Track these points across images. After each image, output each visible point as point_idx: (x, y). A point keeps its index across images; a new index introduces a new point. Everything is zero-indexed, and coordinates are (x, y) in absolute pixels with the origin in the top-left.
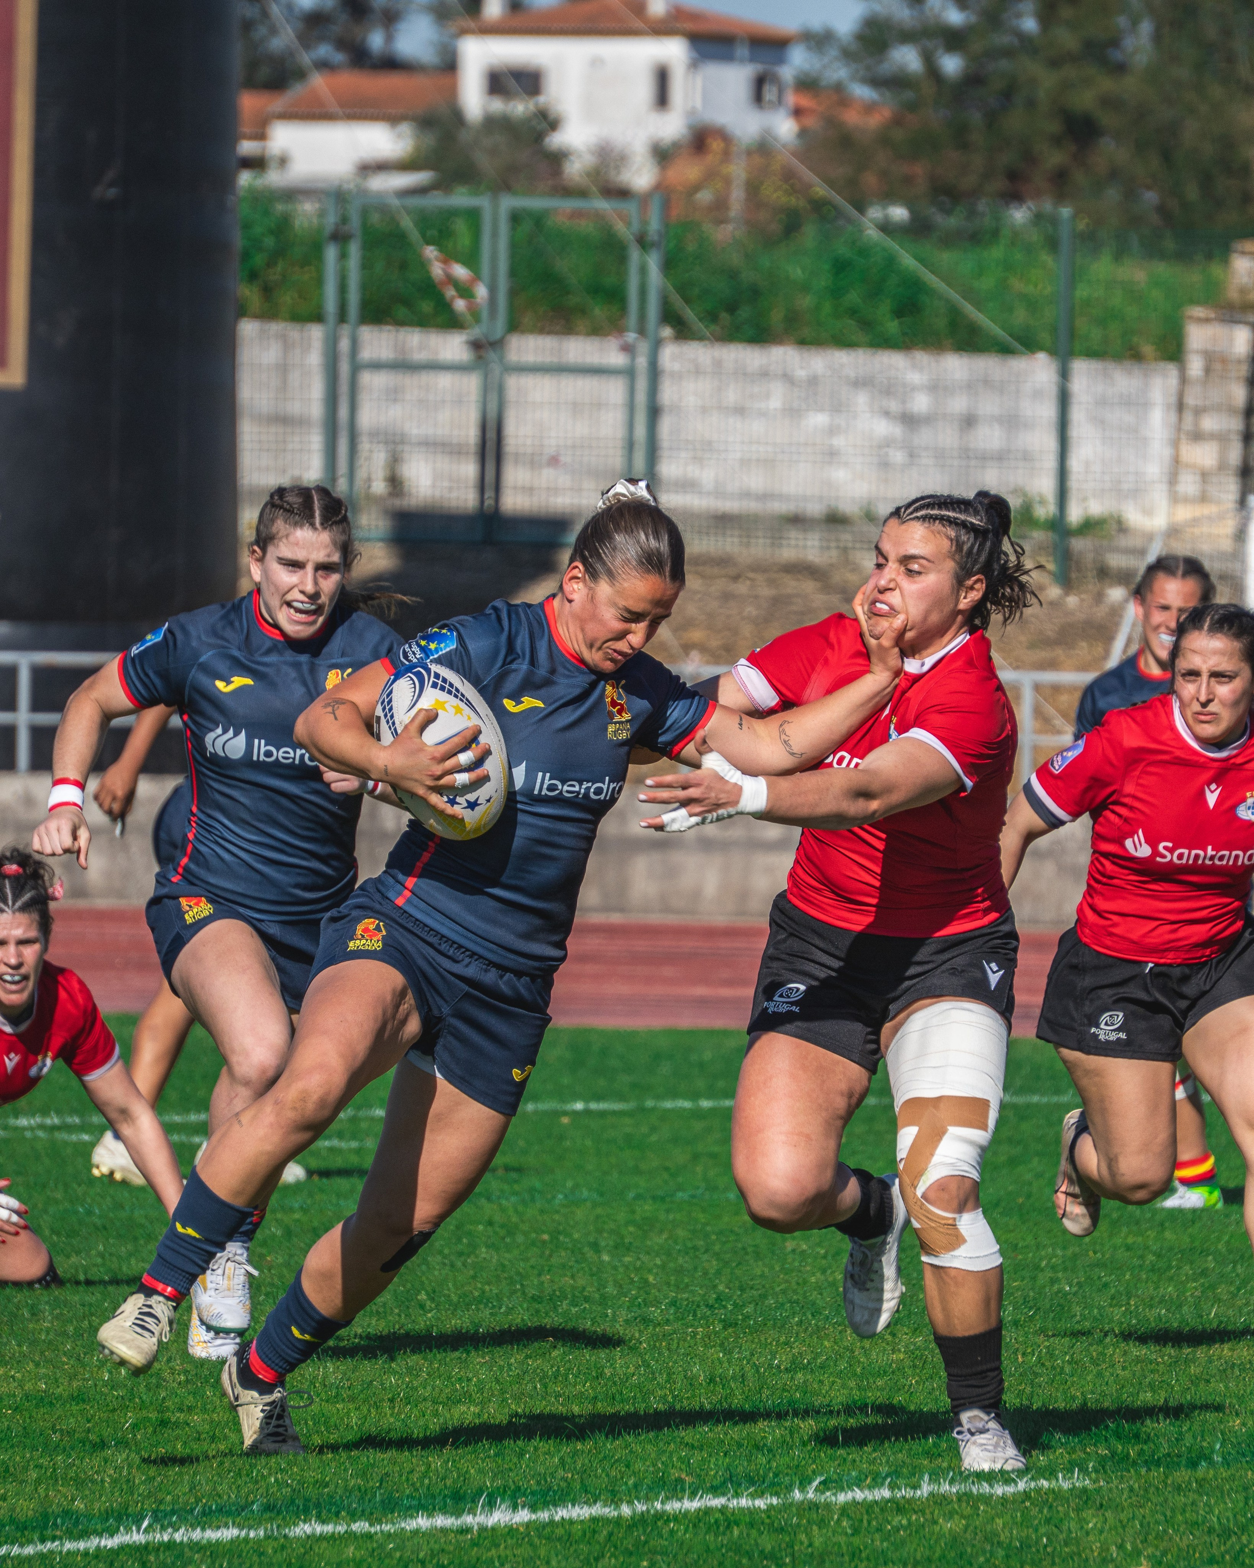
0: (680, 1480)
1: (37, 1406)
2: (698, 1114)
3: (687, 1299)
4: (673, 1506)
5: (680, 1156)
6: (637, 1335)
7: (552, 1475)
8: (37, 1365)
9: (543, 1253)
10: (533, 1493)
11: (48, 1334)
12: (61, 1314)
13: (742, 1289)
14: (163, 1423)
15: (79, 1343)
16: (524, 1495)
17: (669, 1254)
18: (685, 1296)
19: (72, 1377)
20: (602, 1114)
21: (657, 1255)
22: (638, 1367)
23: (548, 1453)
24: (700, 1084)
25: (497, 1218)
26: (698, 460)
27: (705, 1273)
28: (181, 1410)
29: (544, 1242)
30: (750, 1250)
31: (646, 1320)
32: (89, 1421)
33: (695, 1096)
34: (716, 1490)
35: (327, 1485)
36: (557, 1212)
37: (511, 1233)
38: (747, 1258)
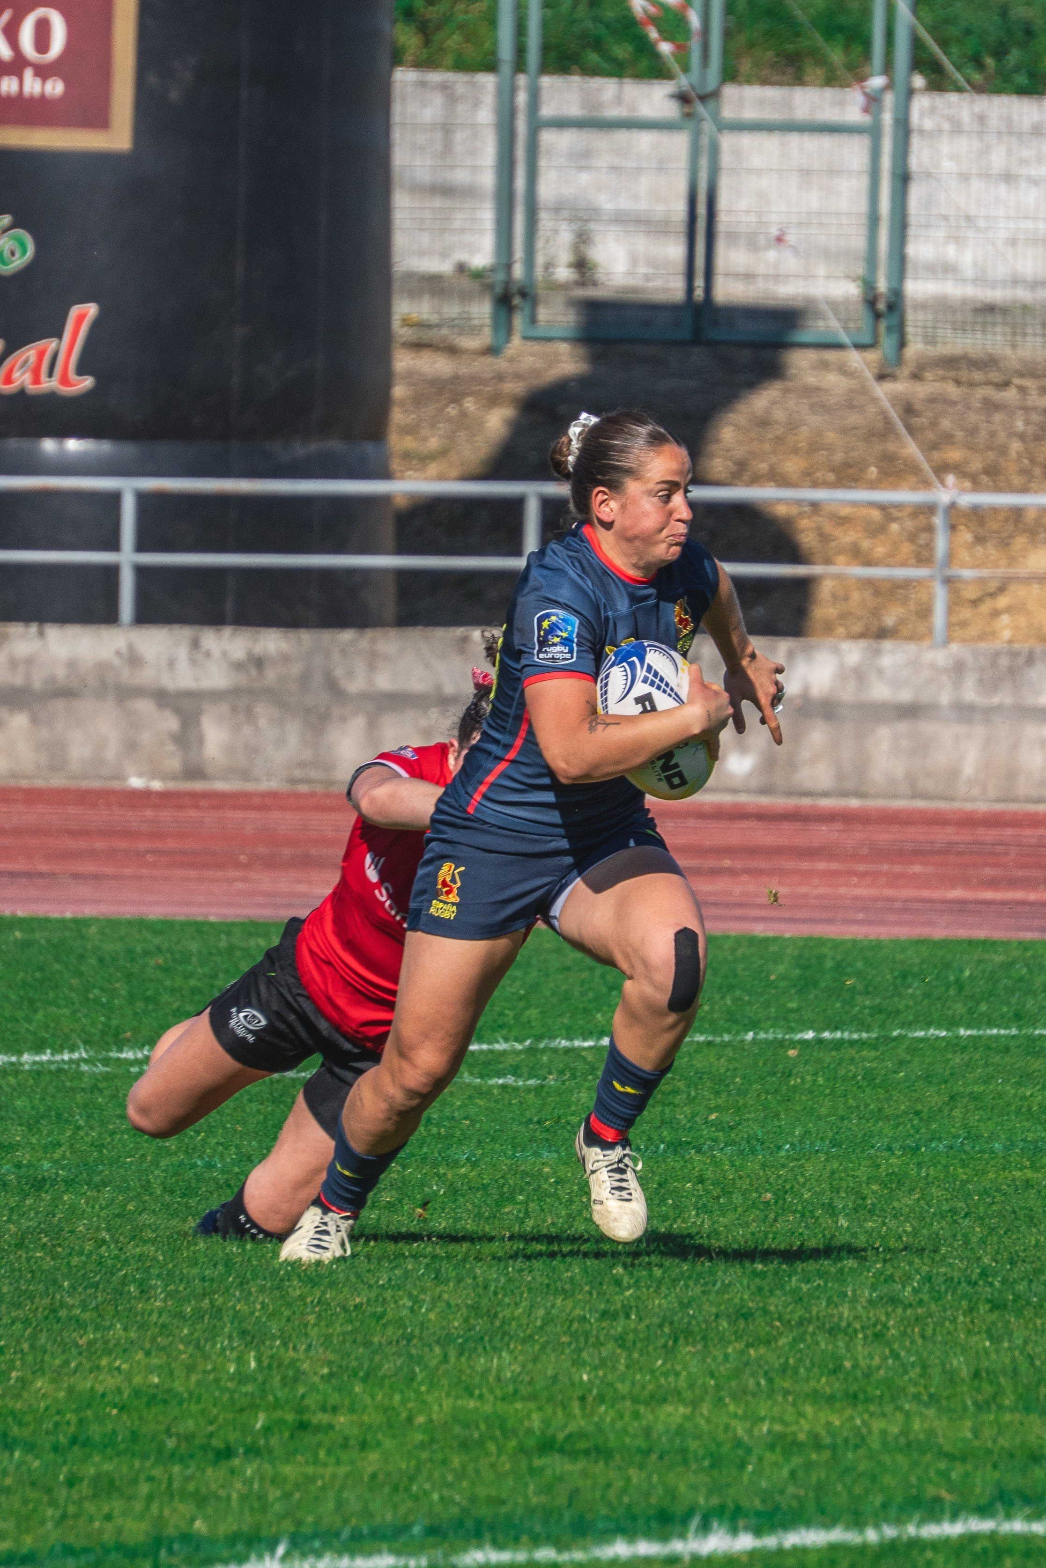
0: (938, 1500)
1: (148, 1405)
2: (955, 1045)
3: (945, 1274)
4: (931, 1531)
5: (933, 1097)
6: (883, 1318)
7: (782, 1492)
8: (148, 1354)
9: (766, 1216)
10: (757, 1514)
11: (160, 1315)
12: (177, 1291)
13: (1012, 1262)
14: (303, 1426)
15: (198, 1327)
16: (746, 1516)
17: (922, 1219)
18: (943, 1270)
19: (190, 1369)
20: (838, 1045)
21: (907, 1220)
22: (884, 1359)
23: (776, 1464)
24: (960, 1008)
25: (709, 1174)
26: (957, 240)
27: (967, 1242)
28: (324, 1409)
29: (767, 1203)
30: (1021, 1214)
31: (894, 1300)
32: (211, 1423)
33: (952, 1023)
34: (983, 1511)
35: (503, 1503)
36: (783, 1166)
37: (726, 1193)
38: (1018, 1223)
